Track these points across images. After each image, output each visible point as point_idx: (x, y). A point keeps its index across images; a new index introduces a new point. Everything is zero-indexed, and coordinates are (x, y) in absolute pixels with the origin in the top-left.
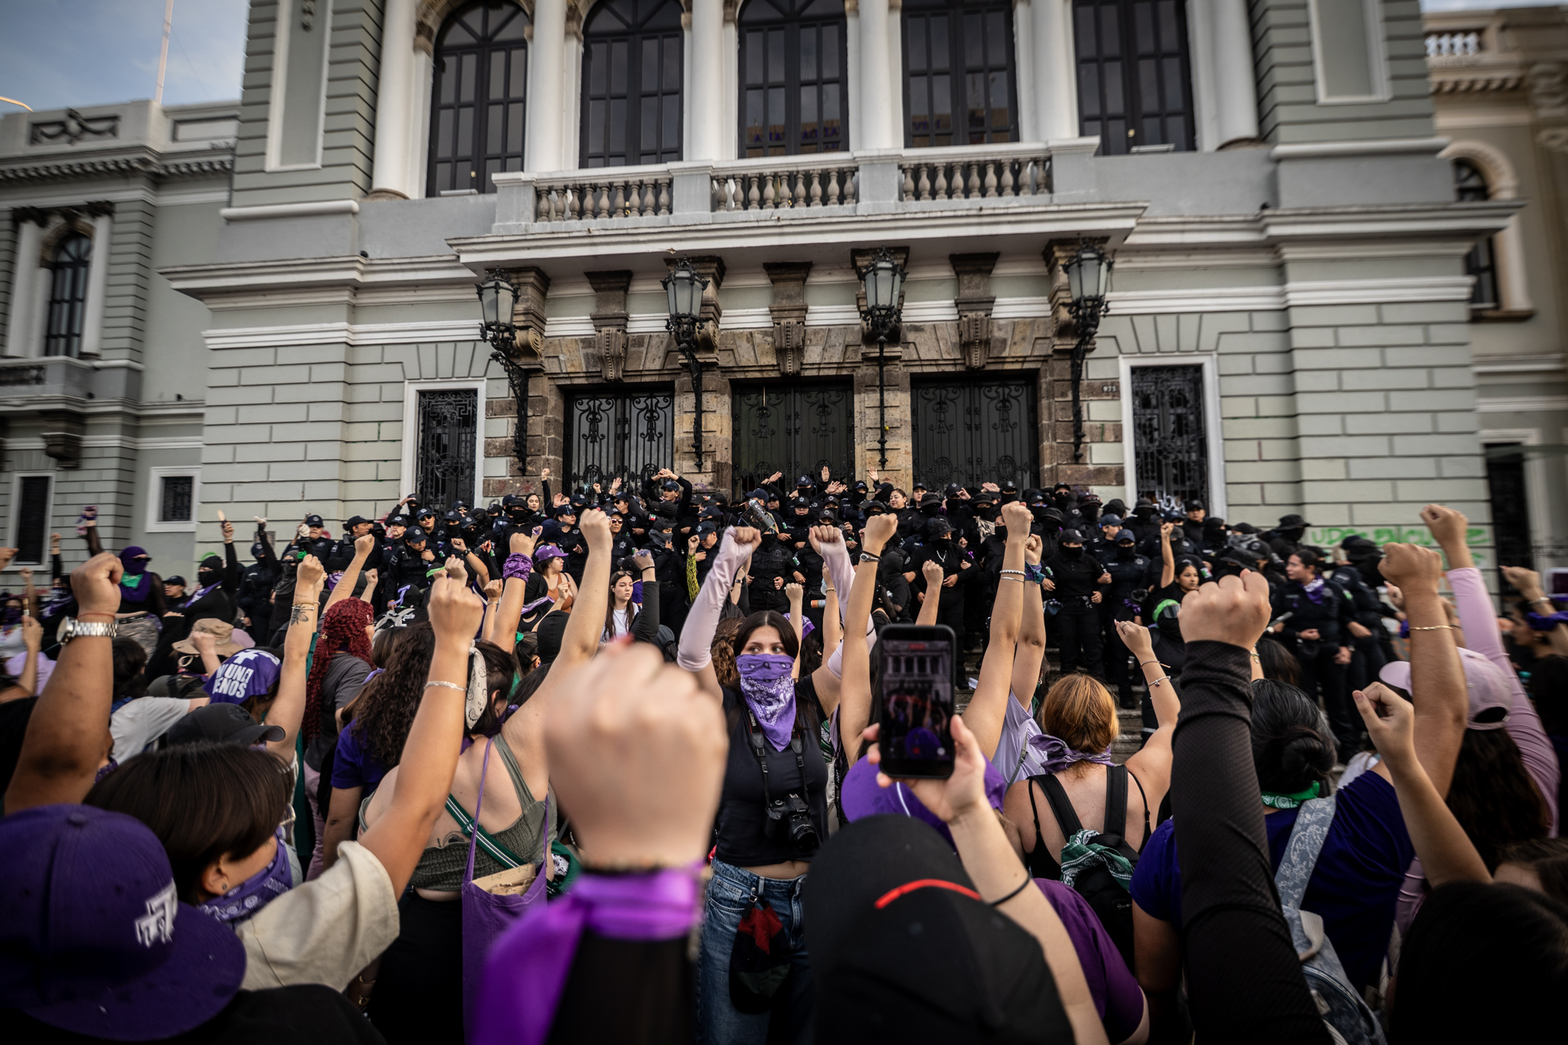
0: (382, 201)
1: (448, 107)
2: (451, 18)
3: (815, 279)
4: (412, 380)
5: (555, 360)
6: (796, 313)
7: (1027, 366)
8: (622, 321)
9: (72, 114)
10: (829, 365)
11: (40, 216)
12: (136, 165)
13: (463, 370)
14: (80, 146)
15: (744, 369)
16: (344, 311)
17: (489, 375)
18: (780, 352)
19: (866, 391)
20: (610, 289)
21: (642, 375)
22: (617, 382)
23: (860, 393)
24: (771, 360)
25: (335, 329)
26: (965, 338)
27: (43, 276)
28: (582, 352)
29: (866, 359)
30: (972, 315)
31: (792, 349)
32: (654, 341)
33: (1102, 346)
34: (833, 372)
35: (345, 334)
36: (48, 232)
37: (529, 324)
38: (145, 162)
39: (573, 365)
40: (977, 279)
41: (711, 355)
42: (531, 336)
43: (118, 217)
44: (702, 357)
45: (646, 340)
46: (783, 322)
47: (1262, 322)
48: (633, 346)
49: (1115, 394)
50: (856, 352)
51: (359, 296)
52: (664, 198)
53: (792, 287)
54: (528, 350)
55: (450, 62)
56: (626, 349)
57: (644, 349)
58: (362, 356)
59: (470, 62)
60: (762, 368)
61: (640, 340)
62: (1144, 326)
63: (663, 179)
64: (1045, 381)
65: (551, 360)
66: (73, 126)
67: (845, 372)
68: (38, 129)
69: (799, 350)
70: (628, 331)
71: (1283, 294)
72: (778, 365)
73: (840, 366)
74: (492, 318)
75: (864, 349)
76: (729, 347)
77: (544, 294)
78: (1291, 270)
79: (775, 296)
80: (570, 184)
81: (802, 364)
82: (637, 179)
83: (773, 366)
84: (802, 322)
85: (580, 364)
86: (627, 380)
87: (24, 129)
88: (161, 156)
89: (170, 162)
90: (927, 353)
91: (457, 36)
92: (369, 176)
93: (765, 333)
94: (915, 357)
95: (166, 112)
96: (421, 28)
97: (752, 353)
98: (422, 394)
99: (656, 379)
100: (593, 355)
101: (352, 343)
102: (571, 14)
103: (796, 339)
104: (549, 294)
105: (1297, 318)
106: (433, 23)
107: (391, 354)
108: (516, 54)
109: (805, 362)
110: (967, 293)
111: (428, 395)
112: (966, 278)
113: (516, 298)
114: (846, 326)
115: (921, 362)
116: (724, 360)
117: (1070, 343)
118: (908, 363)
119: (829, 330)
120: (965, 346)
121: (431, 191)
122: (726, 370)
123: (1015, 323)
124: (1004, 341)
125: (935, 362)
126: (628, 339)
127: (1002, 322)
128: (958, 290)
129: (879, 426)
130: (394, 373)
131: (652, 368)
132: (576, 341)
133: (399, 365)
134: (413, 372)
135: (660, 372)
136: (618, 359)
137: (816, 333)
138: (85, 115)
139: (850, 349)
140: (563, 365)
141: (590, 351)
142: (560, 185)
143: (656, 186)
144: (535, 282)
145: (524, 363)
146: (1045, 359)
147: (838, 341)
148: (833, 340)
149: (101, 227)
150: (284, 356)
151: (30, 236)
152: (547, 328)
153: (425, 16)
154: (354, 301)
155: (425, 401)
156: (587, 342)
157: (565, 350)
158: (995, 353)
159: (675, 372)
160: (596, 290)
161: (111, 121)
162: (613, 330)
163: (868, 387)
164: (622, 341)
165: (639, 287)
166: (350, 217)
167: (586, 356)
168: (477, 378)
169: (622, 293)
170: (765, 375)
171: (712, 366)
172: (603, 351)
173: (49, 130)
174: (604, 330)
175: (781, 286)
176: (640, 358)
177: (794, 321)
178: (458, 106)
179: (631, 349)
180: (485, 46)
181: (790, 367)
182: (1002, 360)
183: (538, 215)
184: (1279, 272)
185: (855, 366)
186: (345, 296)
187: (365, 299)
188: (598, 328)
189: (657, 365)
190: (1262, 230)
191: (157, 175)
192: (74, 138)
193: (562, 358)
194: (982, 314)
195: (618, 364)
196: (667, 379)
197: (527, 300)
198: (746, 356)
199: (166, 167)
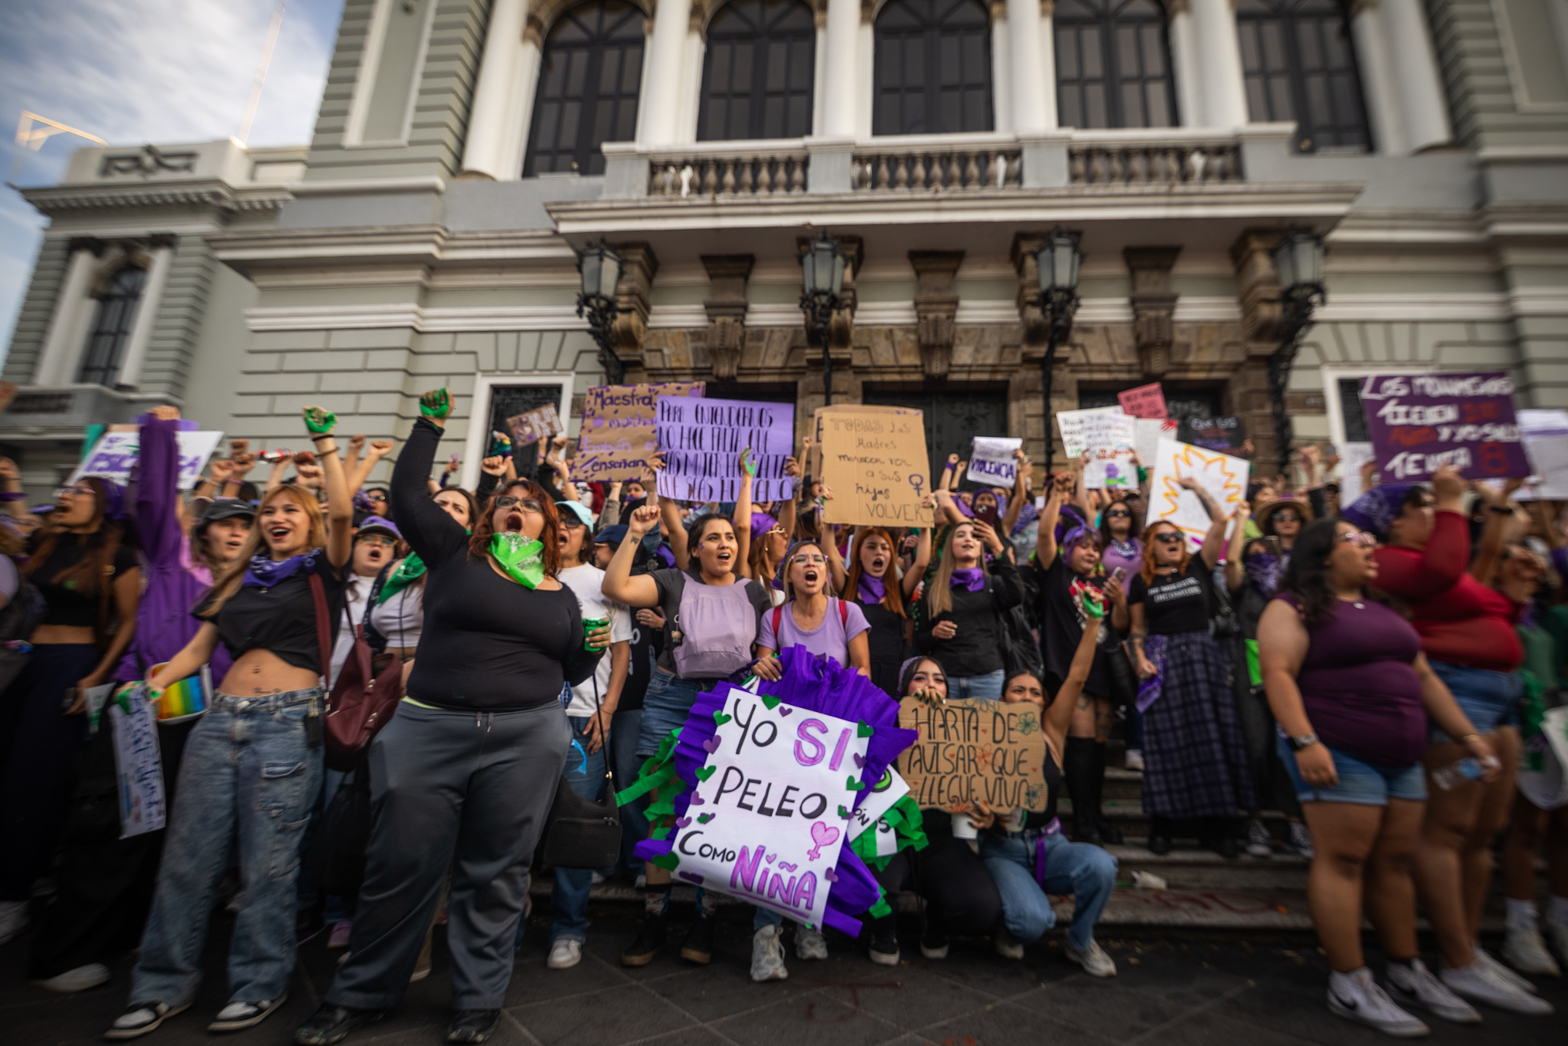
0: (473, 181)
1: (553, 100)
2: (564, 16)
3: (968, 272)
4: (486, 373)
5: (658, 354)
6: (946, 307)
7: (1215, 375)
8: (741, 311)
9: (149, 150)
10: (982, 368)
11: (97, 246)
12: (208, 199)
13: (546, 362)
14: (152, 178)
15: (881, 369)
16: (414, 292)
17: (579, 368)
18: (926, 350)
19: (1025, 398)
20: (729, 276)
21: (759, 374)
22: (731, 379)
23: (1018, 400)
24: (914, 360)
25: (402, 311)
26: (1144, 339)
27: (90, 307)
28: (690, 345)
29: (1027, 360)
30: (1152, 314)
31: (941, 346)
32: (777, 336)
33: (1305, 356)
34: (985, 377)
35: (412, 316)
36: (103, 264)
37: (633, 305)
38: (216, 196)
39: (678, 360)
40: (1155, 276)
41: (845, 351)
42: (634, 320)
43: (181, 250)
44: (835, 352)
45: (767, 335)
46: (931, 316)
47: (1485, 333)
48: (751, 340)
49: (1321, 408)
50: (1014, 354)
51: (435, 277)
52: (798, 175)
53: (940, 279)
54: (628, 338)
55: (559, 58)
56: (742, 340)
57: (763, 345)
58: (429, 344)
59: (580, 58)
60: (902, 370)
61: (760, 334)
62: (1350, 334)
63: (798, 156)
64: (1236, 393)
65: (653, 354)
66: (148, 161)
67: (999, 377)
68: (111, 162)
69: (948, 348)
70: (747, 323)
71: (1507, 302)
72: (923, 366)
73: (994, 368)
74: (590, 289)
75: (1025, 348)
76: (865, 344)
77: (650, 280)
78: (1517, 276)
79: (920, 288)
80: (691, 158)
81: (950, 365)
82: (767, 155)
83: (916, 366)
84: (951, 317)
85: (688, 360)
86: (741, 380)
87: (96, 162)
88: (235, 191)
89: (243, 198)
90: (1098, 357)
91: (570, 32)
92: (459, 159)
93: (906, 329)
94: (1083, 360)
95: (248, 153)
96: (532, 20)
97: (891, 352)
98: (496, 389)
99: (776, 379)
100: (703, 350)
101: (420, 328)
102: (696, 11)
103: (945, 336)
104: (657, 281)
105: (1529, 327)
106: (545, 17)
107: (463, 342)
108: (631, 53)
109: (954, 362)
110: (1144, 290)
111: (502, 392)
112: (1142, 276)
113: (621, 274)
114: (1002, 325)
115: (1090, 367)
116: (859, 359)
117: (1268, 348)
118: (1075, 368)
119: (982, 328)
120: (1143, 349)
121: (528, 171)
122: (860, 370)
123: (1200, 326)
124: (1187, 347)
125: (1105, 368)
126: (745, 334)
127: (1184, 326)
128: (1133, 287)
129: (1042, 436)
130: (465, 363)
131: (773, 364)
132: (684, 334)
133: (472, 357)
134: (487, 363)
135: (781, 370)
136: (734, 352)
137: (967, 331)
138: (162, 150)
139: (1007, 351)
140: (667, 360)
141: (701, 344)
142: (679, 159)
143: (790, 164)
144: (644, 262)
145: (623, 353)
146: (1236, 367)
147: (993, 341)
148: (987, 339)
149: (160, 261)
150: (337, 340)
151: (83, 265)
152: (651, 318)
153: (538, 9)
154: (427, 283)
155: (499, 398)
156: (696, 334)
157: (670, 343)
158: (1177, 359)
159: (799, 372)
160: (711, 277)
161: (189, 156)
162: (730, 320)
163: (1029, 393)
164: (740, 333)
165: (762, 276)
166: (434, 196)
167: (695, 351)
168: (564, 372)
169: (741, 280)
170: (906, 378)
171: (844, 364)
172: (717, 343)
173: (122, 164)
174: (719, 320)
175: (926, 278)
176: (758, 354)
177: (943, 315)
178: (563, 99)
179: (749, 344)
180: (597, 43)
181: (937, 368)
182: (1184, 367)
183: (652, 188)
184: (1500, 280)
185: (1012, 370)
186: (417, 275)
187: (442, 281)
188: (711, 318)
189: (778, 362)
190: (1482, 228)
191: (228, 211)
192: (147, 171)
193: (666, 351)
194: (1163, 313)
195: (732, 359)
196: (789, 379)
197: (632, 280)
198: (884, 355)
199: (238, 203)
